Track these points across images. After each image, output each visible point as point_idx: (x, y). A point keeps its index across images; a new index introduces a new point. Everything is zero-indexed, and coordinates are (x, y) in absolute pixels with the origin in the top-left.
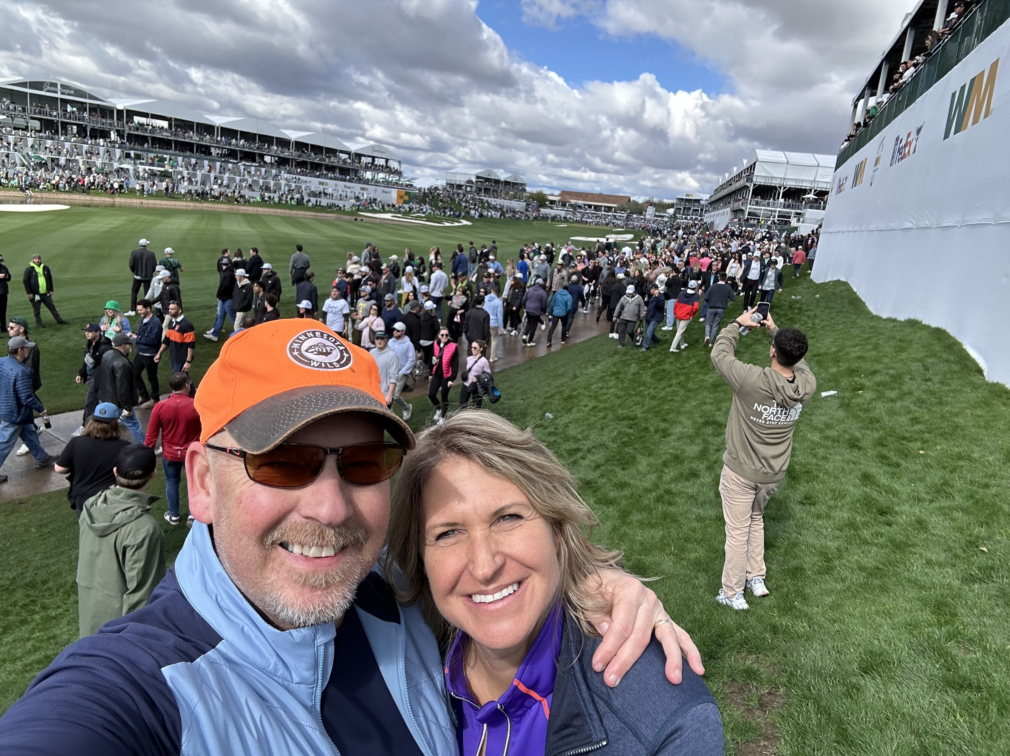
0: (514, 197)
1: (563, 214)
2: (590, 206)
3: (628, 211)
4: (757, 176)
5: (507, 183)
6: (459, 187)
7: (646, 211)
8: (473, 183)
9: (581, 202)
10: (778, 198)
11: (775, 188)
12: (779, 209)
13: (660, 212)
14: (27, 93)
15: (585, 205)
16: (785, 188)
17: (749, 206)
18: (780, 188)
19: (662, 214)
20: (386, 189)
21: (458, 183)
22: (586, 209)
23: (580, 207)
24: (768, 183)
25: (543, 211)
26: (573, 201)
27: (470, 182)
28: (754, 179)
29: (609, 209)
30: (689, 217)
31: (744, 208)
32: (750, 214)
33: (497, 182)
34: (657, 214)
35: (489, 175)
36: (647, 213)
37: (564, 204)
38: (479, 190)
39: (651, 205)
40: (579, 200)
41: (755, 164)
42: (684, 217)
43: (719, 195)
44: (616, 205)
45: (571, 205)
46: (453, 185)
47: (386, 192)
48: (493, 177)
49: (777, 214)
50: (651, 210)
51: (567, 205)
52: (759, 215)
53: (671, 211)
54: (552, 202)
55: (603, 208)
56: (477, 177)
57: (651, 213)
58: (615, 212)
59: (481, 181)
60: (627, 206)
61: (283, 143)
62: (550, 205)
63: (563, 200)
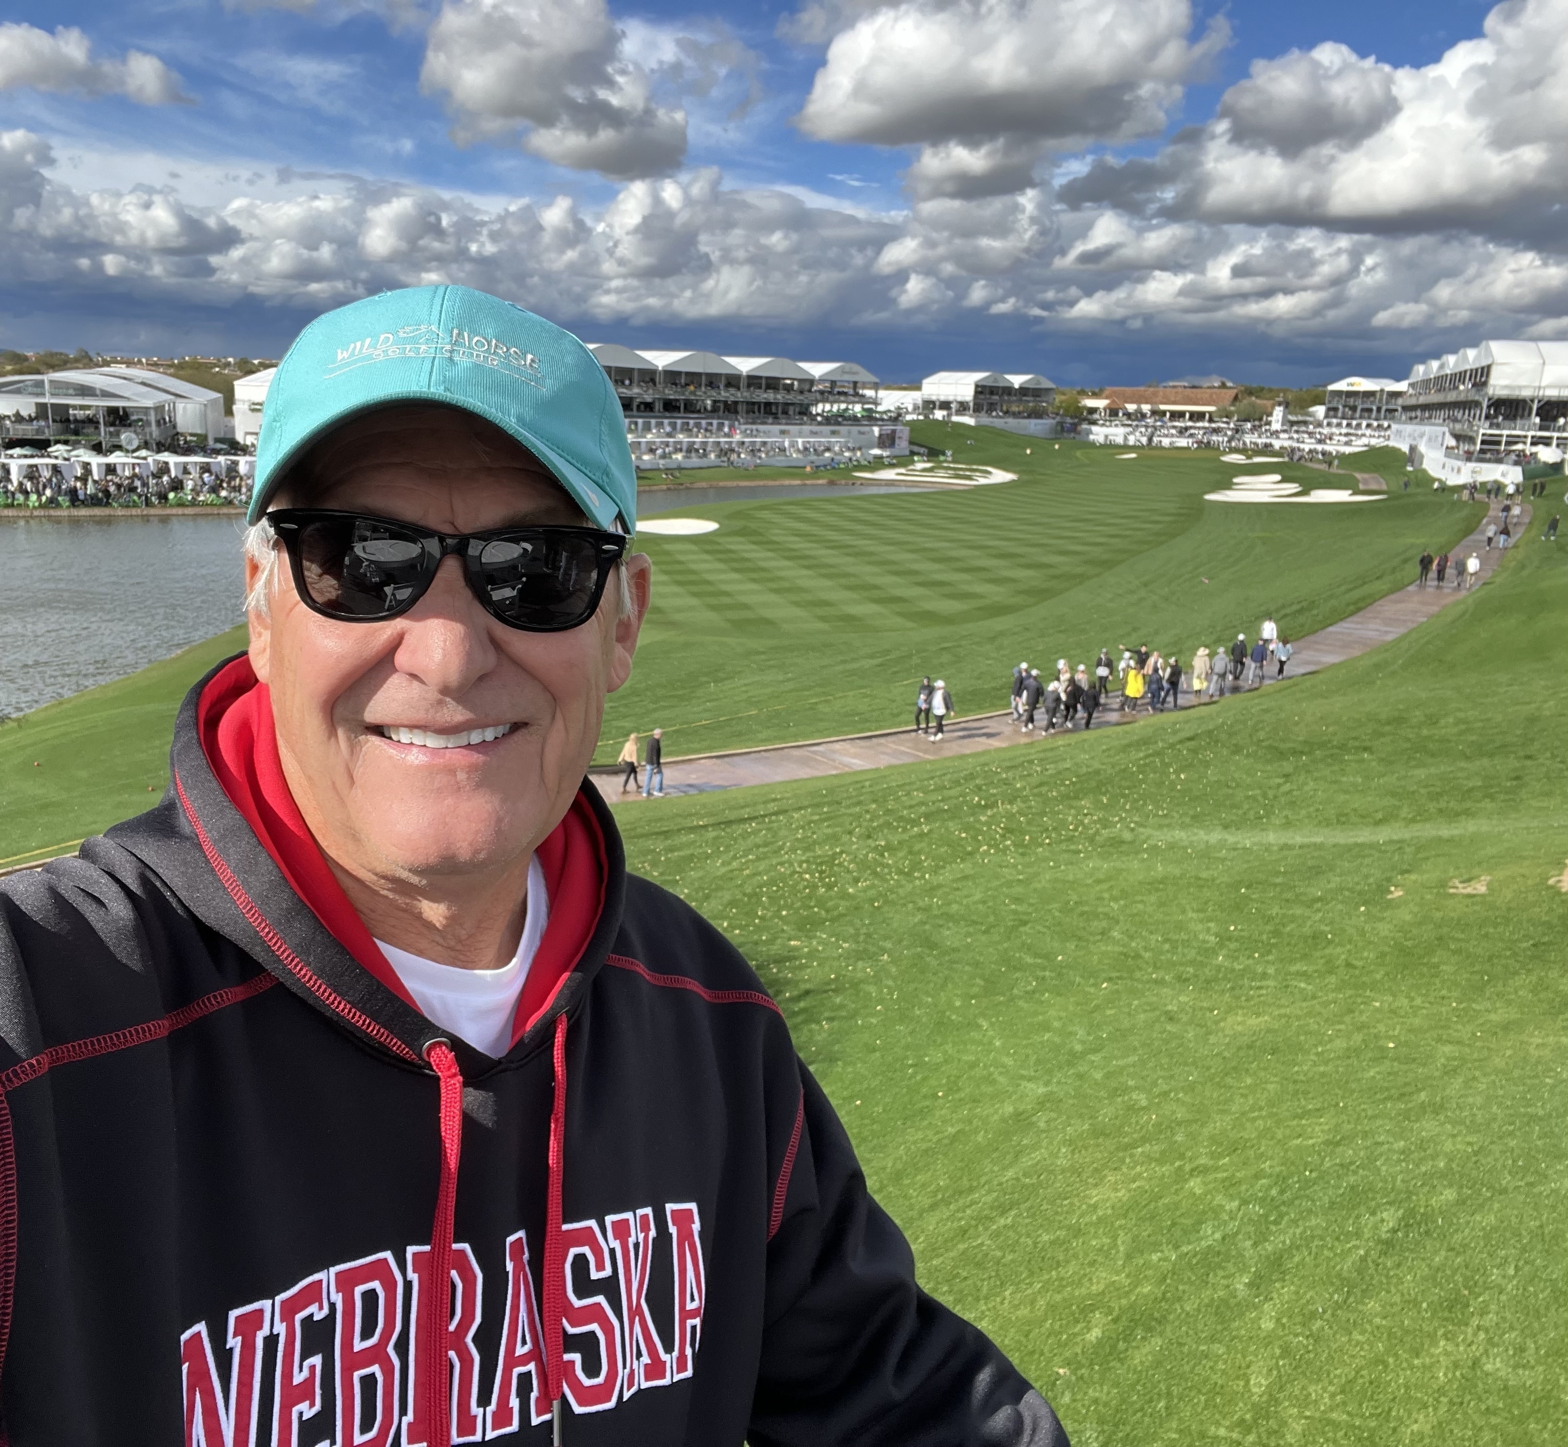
0: (1035, 414)
1: (1118, 433)
2: (1164, 413)
3: (1235, 418)
4: (1494, 386)
5: (1023, 392)
6: (946, 404)
7: (1270, 414)
8: (967, 397)
9: (1146, 408)
10: (1530, 414)
11: (1524, 401)
12: (1531, 433)
15: (1154, 413)
16: (1539, 401)
17: (1481, 431)
18: (1532, 401)
19: (1300, 418)
20: (862, 429)
21: (941, 399)
22: (1157, 420)
23: (1144, 416)
24: (1513, 394)
25: (1086, 430)
26: (1131, 407)
27: (964, 394)
28: (1490, 390)
29: (1197, 416)
30: (1354, 423)
31: (1472, 433)
32: (1483, 442)
33: (1008, 391)
34: (1292, 418)
35: (996, 380)
36: (1272, 419)
37: (1113, 412)
38: (978, 408)
39: (1280, 404)
40: (1139, 402)
41: (1489, 367)
42: (1345, 422)
43: (1422, 400)
44: (1212, 409)
45: (1128, 415)
46: (933, 403)
47: (863, 433)
48: (1001, 384)
49: (1529, 440)
50: (1281, 414)
51: (1121, 414)
52: (1498, 443)
53: (1320, 411)
54: (1092, 411)
55: (1187, 415)
56: (977, 386)
57: (1280, 418)
58: (1211, 420)
59: (981, 393)
60: (1232, 408)
61: (733, 379)
62: (1091, 417)
63: (1114, 406)
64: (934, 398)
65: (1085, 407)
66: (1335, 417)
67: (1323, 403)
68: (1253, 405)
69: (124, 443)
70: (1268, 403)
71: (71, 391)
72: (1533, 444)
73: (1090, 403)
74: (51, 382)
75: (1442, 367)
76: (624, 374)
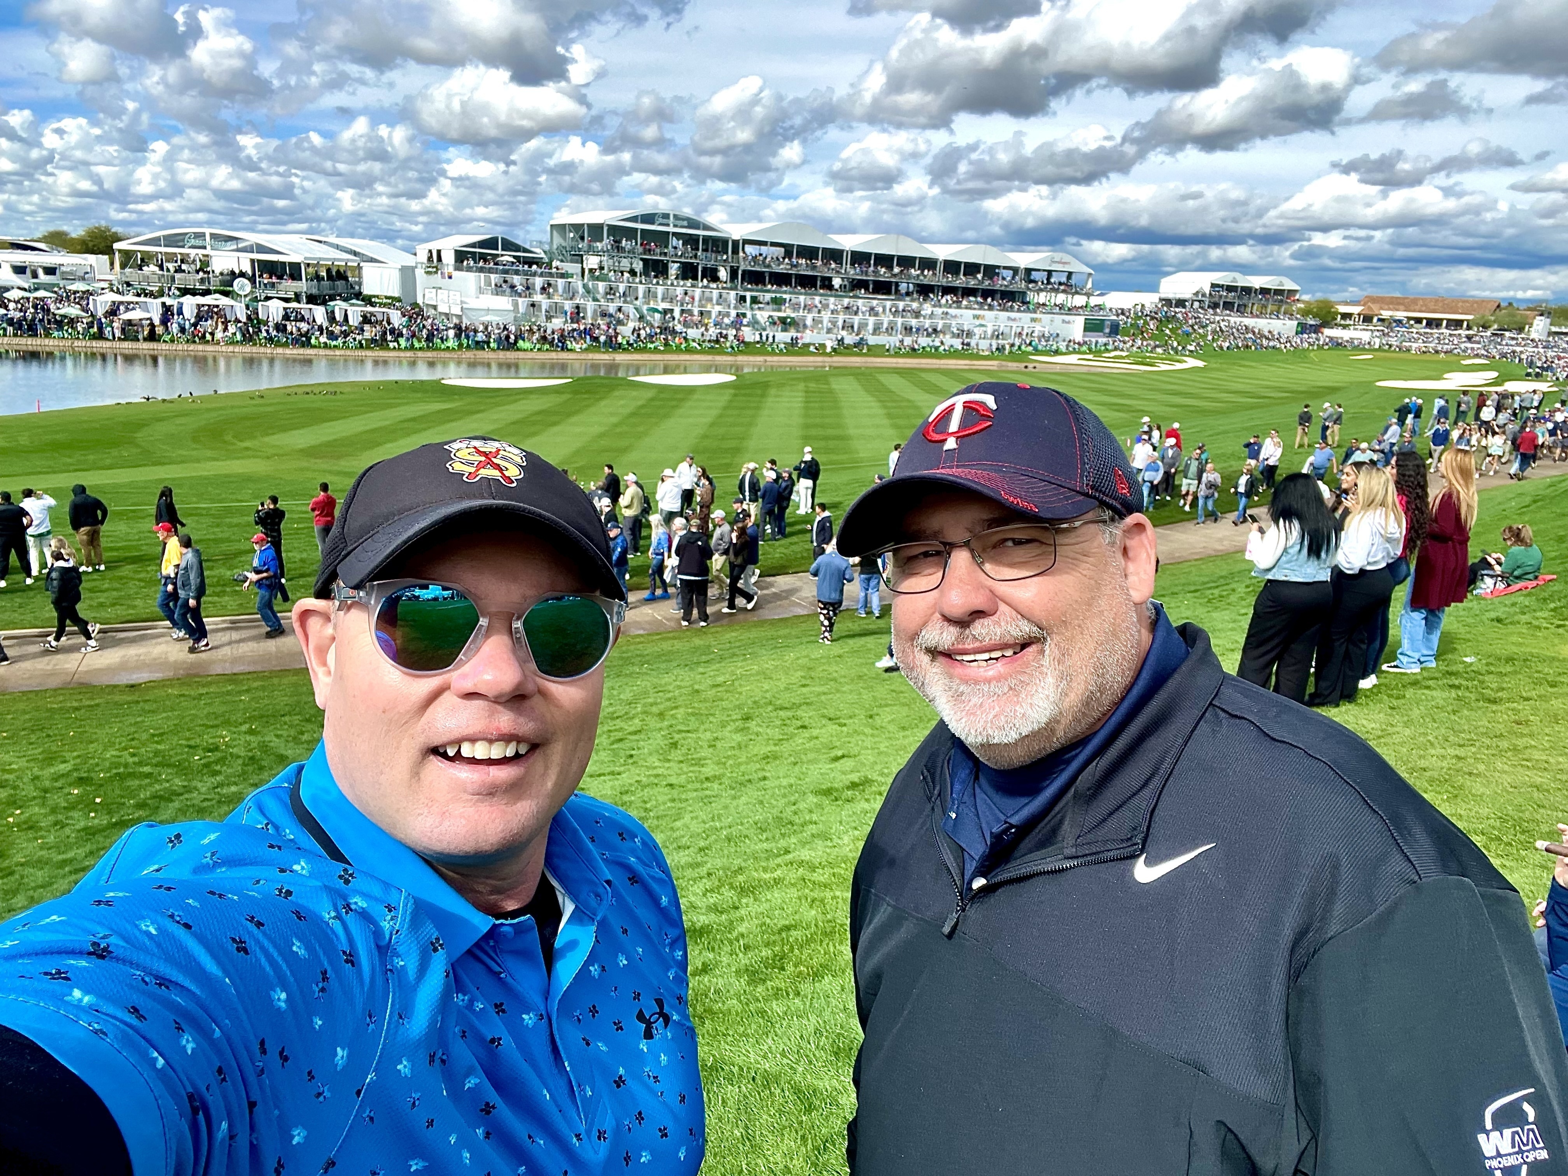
0: (1276, 313)
1: (1365, 336)
2: (1418, 321)
3: (1495, 327)
5: (1263, 292)
6: (1181, 303)
7: (1531, 325)
8: (1204, 295)
9: (1400, 315)
13: (1560, 326)
15: (1409, 319)
19: (1563, 330)
20: (1067, 318)
21: (1178, 296)
22: (1411, 326)
23: (1400, 321)
25: (1329, 333)
26: (1386, 314)
27: (1199, 293)
29: (1458, 324)
33: (1247, 291)
34: (1554, 329)
35: (1233, 280)
36: (1533, 328)
37: (1368, 319)
38: (1215, 306)
39: (1541, 315)
40: (1397, 310)
44: (1470, 317)
45: (1382, 320)
46: (1170, 302)
47: (1067, 322)
50: (1542, 324)
51: (1375, 320)
54: (1346, 316)
55: (1445, 322)
56: (1214, 286)
57: (1540, 327)
58: (1469, 328)
59: (1218, 292)
61: (928, 264)
62: (1343, 322)
63: (1366, 312)
64: (1171, 297)
65: (1337, 313)
68: (1513, 317)
70: (1530, 314)
73: (1346, 309)
76: (809, 253)
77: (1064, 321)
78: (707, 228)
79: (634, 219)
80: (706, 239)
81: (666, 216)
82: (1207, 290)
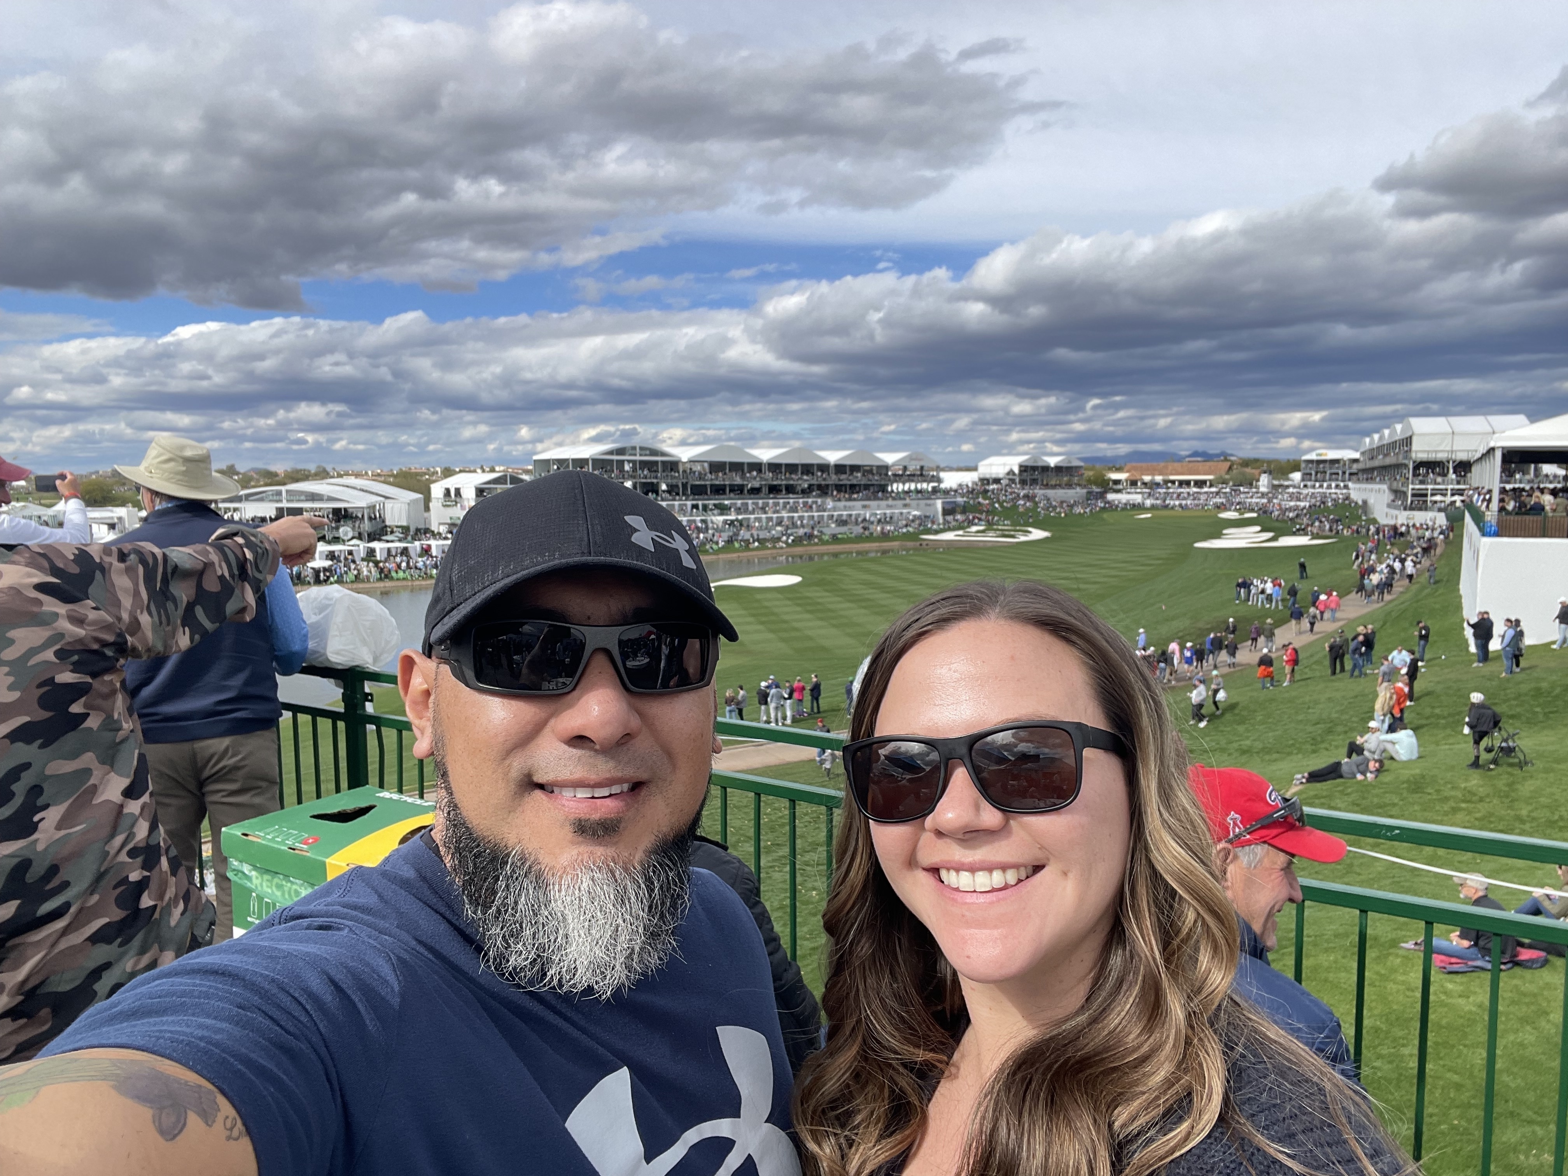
0: (1069, 486)
1: (1137, 498)
2: (1173, 482)
3: (1231, 484)
4: (1416, 452)
5: (1058, 469)
6: (997, 481)
7: (1258, 480)
8: (1014, 474)
9: (1159, 478)
10: (1447, 472)
11: (1441, 462)
12: (1450, 487)
13: (1279, 480)
14: (612, 461)
15: (1166, 482)
16: (1453, 462)
17: (1411, 487)
18: (1448, 462)
19: (1282, 482)
20: (929, 502)
21: (994, 476)
22: (1168, 488)
23: (1158, 485)
24: (1432, 457)
25: (1111, 496)
26: (1147, 478)
27: (1011, 472)
28: (1413, 455)
29: (1200, 484)
30: (1325, 485)
31: (1404, 489)
32: (1413, 495)
33: (1046, 469)
34: (1276, 482)
35: (1035, 461)
36: (1260, 483)
37: (1134, 483)
38: (1023, 482)
39: (1265, 472)
40: (1153, 475)
41: (1411, 437)
42: (1317, 484)
43: (1370, 464)
44: (1211, 477)
45: (1145, 484)
46: (988, 480)
47: (929, 505)
48: (1040, 464)
49: (1449, 492)
50: (1266, 479)
51: (1140, 484)
52: (1426, 495)
53: (1297, 476)
54: (1117, 482)
55: (1192, 483)
56: (1021, 466)
57: (1266, 483)
58: (1211, 486)
59: (1025, 471)
60: (1227, 477)
61: (824, 468)
62: (1115, 487)
63: (1133, 478)
64: (988, 476)
65: (1109, 480)
66: (1310, 480)
67: (1299, 470)
68: (1243, 474)
69: (341, 535)
70: (1256, 472)
71: (303, 498)
72: (1453, 495)
73: (1115, 476)
74: (287, 491)
75: (1381, 438)
76: (737, 467)
77: (927, 505)
78: (663, 454)
79: (611, 453)
80: (664, 463)
81: (634, 448)
82: (1016, 470)
